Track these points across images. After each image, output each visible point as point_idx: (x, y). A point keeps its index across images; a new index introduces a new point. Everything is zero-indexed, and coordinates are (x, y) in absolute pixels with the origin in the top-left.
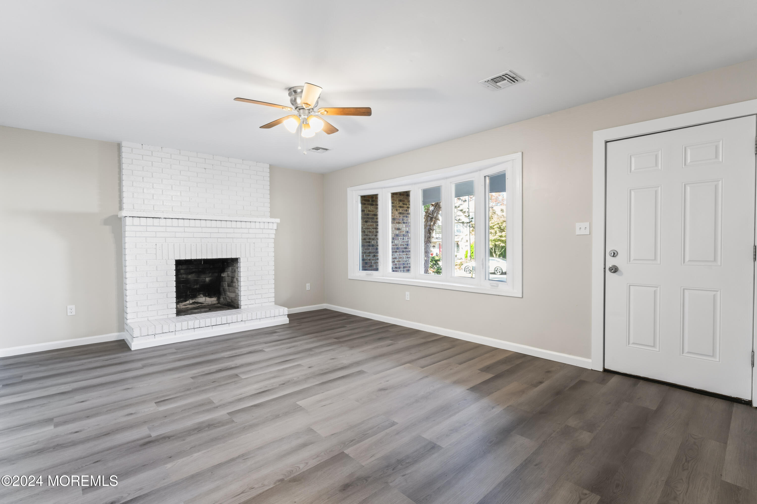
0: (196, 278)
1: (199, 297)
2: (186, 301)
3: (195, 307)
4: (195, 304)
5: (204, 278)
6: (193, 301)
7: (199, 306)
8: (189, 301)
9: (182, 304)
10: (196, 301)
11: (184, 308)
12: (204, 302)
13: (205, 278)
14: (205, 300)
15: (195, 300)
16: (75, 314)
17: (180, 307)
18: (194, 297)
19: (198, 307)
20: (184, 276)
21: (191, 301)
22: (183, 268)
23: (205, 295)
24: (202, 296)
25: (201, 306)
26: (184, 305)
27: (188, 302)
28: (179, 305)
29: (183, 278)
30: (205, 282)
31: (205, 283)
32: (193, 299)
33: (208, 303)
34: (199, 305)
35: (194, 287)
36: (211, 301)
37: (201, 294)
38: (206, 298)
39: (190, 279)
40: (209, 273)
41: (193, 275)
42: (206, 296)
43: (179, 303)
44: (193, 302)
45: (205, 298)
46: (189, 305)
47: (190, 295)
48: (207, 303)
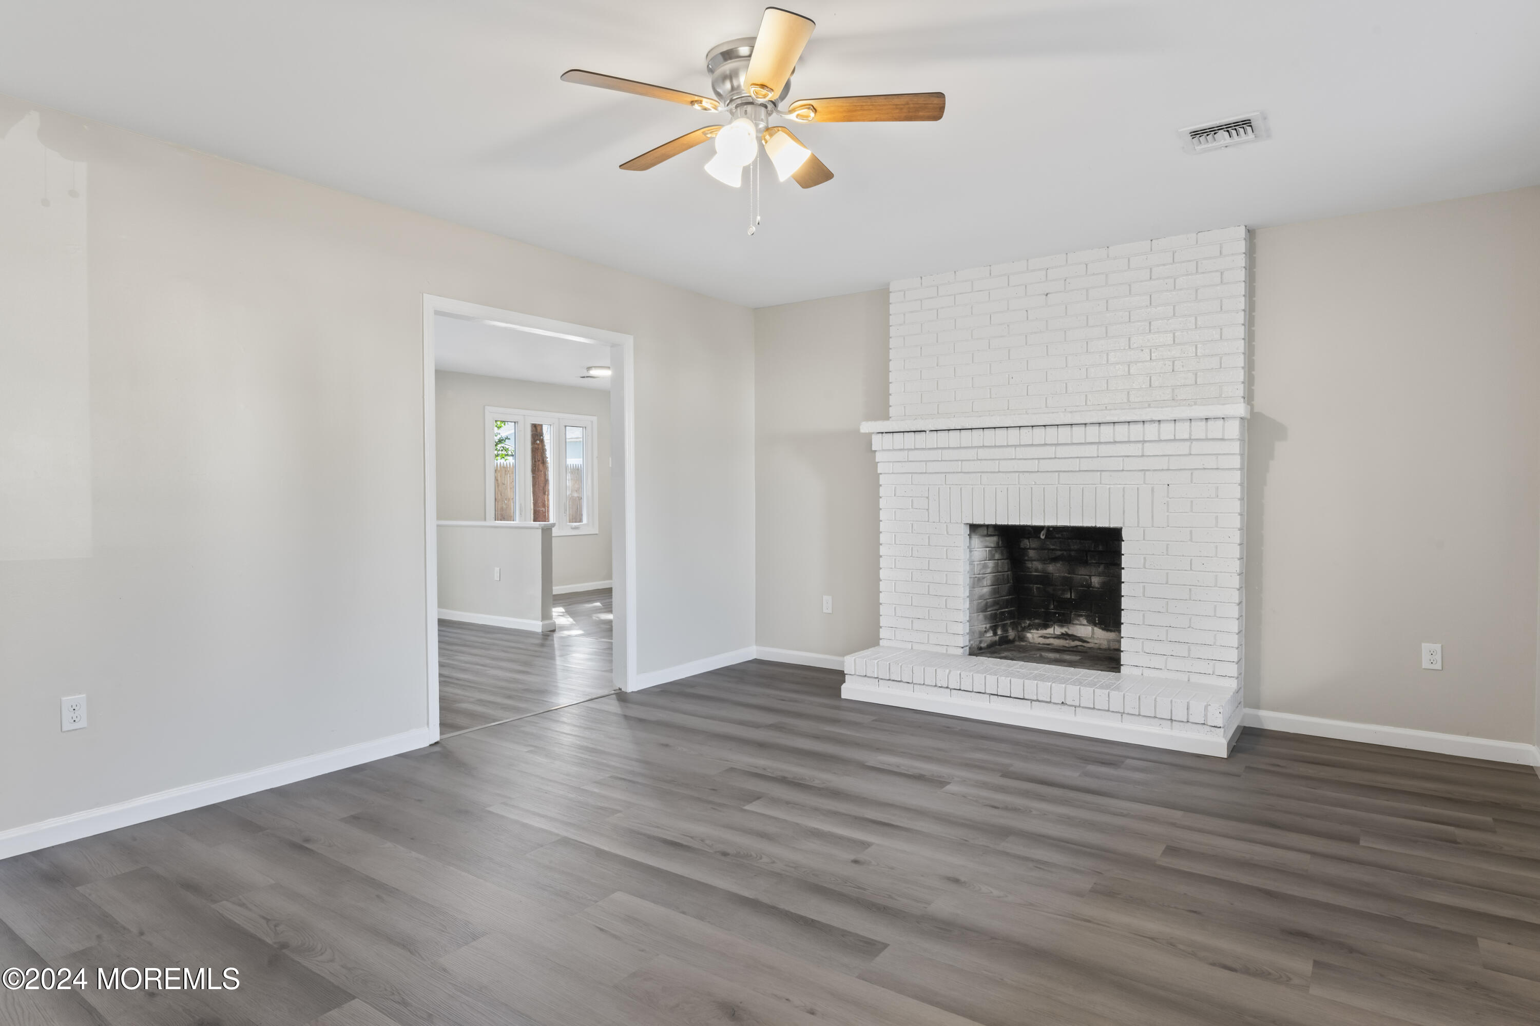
0: (1066, 574)
1: (1077, 622)
2: (1046, 626)
3: (1067, 645)
4: (1066, 639)
5: (1087, 577)
6: (1064, 630)
7: (1077, 646)
8: (1052, 629)
9: (1037, 633)
10: (1070, 632)
11: (1041, 643)
12: (1090, 638)
13: (1090, 576)
14: (1093, 633)
15: (1068, 628)
16: (831, 612)
17: (1033, 638)
18: (1065, 620)
19: (1075, 649)
20: (1038, 565)
21: (1058, 630)
22: (1033, 546)
23: (1092, 622)
24: (1085, 622)
25: (1082, 648)
26: (1041, 637)
27: (1050, 631)
28: (1030, 633)
29: (1036, 570)
30: (1089, 586)
31: (1091, 589)
32: (1062, 626)
33: (1100, 644)
34: (1078, 644)
35: (1061, 596)
36: (1109, 641)
37: (1081, 616)
38: (1096, 629)
39: (1052, 573)
40: (1096, 563)
41: (1059, 565)
42: (1095, 625)
43: (1030, 629)
44: (1063, 634)
45: (1093, 630)
46: (1054, 638)
47: (1056, 613)
48: (1096, 641)
